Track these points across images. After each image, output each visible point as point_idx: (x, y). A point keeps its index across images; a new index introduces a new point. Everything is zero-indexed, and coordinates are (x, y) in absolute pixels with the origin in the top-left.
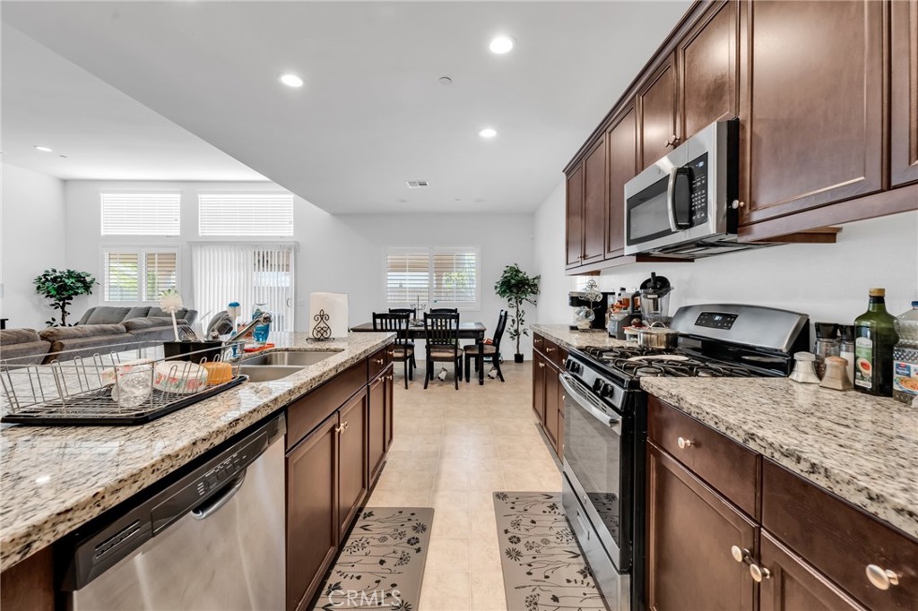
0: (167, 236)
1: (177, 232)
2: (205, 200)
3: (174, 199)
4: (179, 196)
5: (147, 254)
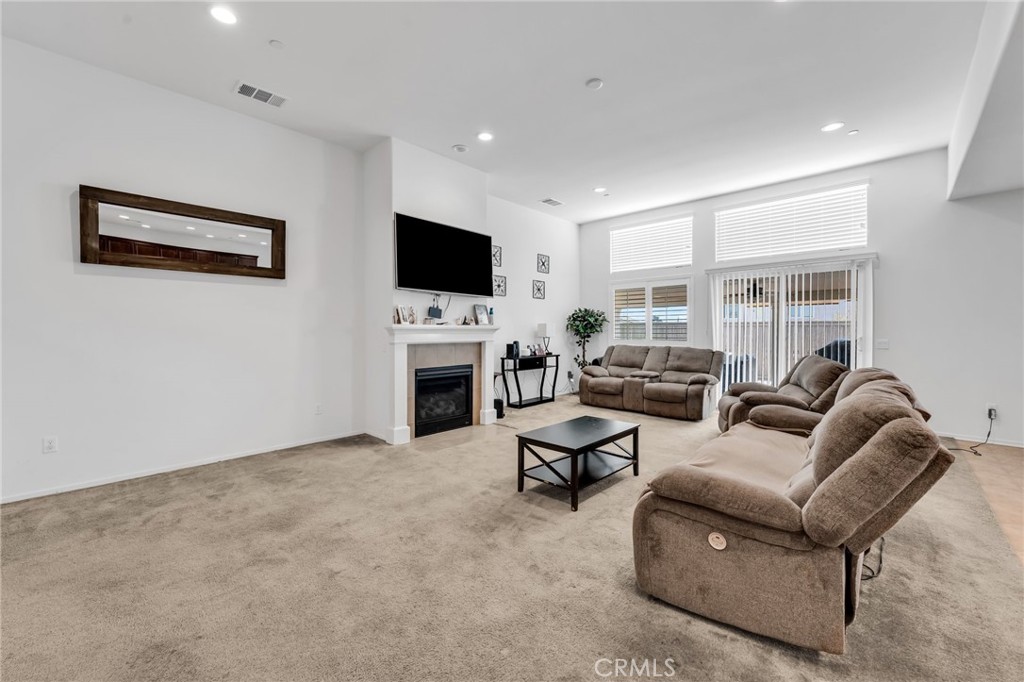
0: (678, 267)
1: (689, 261)
2: (724, 217)
3: (685, 224)
4: (691, 218)
5: (654, 289)
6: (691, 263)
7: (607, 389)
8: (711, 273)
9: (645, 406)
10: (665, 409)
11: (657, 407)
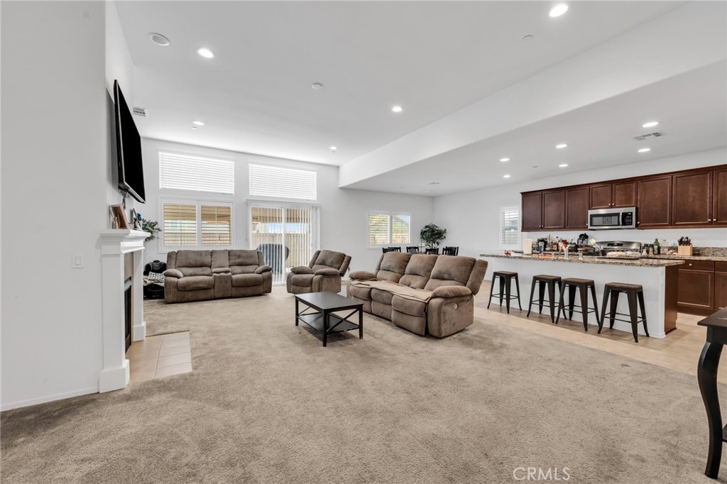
0: (223, 194)
1: (231, 191)
2: (255, 168)
3: (229, 165)
4: (233, 163)
5: (202, 207)
6: (233, 193)
7: (201, 285)
8: (248, 202)
9: (234, 292)
10: (249, 291)
11: (242, 291)
